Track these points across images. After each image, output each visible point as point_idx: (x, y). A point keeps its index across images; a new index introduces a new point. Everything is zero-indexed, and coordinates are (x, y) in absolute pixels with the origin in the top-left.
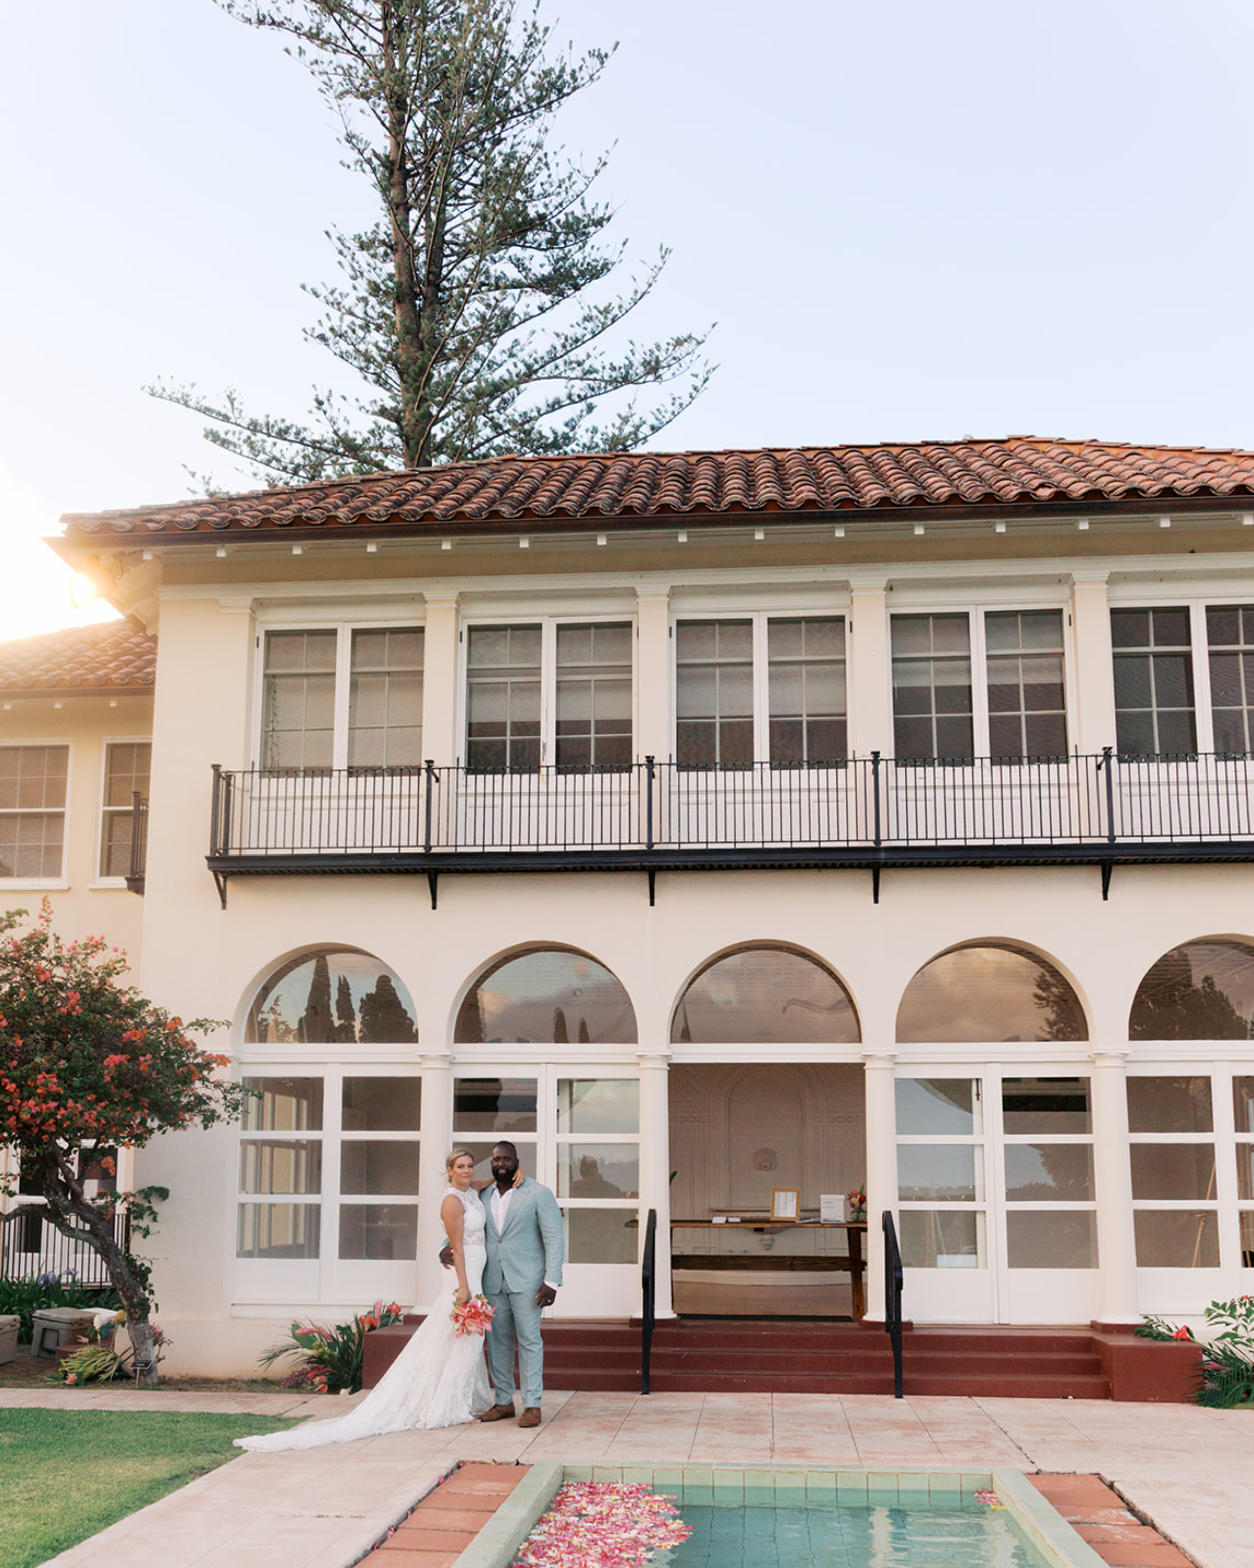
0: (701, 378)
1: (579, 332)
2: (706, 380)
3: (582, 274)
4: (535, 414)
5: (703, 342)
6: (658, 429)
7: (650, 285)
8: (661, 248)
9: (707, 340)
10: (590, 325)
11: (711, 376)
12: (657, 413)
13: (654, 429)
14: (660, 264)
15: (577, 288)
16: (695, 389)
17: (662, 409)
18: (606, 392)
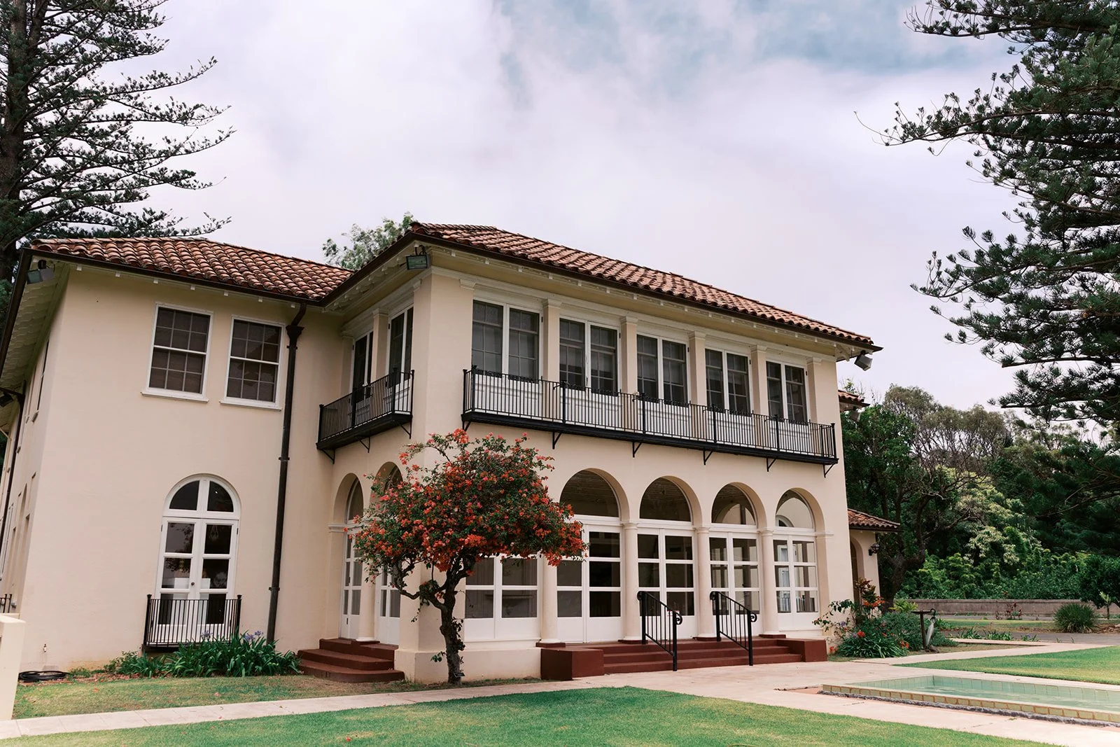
0: (226, 133)
1: (145, 83)
2: (228, 136)
3: (141, 48)
4: (104, 119)
5: (221, 113)
6: (190, 152)
7: (199, 74)
8: (213, 58)
9: (223, 113)
10: (154, 82)
11: (231, 135)
12: (192, 144)
13: (188, 152)
14: (209, 66)
15: (136, 55)
16: (220, 138)
17: (196, 143)
18: (155, 121)
